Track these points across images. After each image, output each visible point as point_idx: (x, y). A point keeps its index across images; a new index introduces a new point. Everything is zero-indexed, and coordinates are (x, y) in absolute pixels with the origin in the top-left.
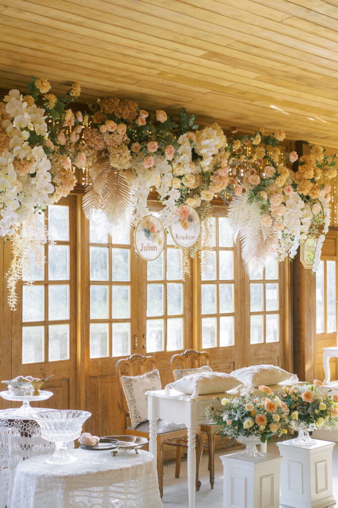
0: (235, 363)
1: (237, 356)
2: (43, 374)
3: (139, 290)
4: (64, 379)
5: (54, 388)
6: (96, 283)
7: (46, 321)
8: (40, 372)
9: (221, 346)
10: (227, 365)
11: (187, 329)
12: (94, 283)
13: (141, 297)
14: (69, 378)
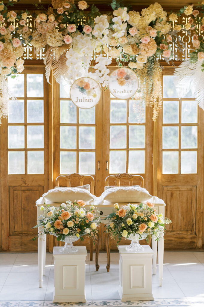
0: (198, 187)
1: (199, 182)
2: (24, 181)
3: (103, 130)
4: (39, 186)
5: (32, 191)
6: (65, 125)
7: (26, 148)
8: (22, 180)
9: (182, 173)
10: (189, 187)
11: (148, 158)
12: (64, 125)
13: (105, 134)
14: (44, 185)
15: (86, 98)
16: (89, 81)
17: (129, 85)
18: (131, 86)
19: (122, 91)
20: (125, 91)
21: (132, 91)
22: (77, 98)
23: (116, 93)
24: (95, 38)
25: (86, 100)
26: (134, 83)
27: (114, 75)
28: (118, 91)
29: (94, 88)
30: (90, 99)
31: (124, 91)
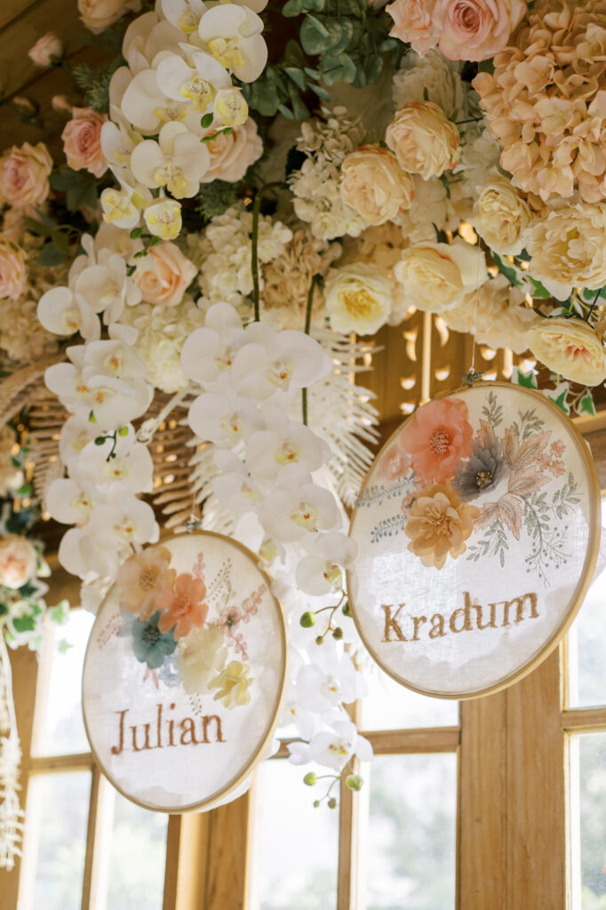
15: (177, 715)
16: (199, 567)
17: (511, 540)
18: (520, 545)
19: (447, 612)
20: (473, 613)
21: (533, 597)
22: (123, 713)
23: (401, 637)
24: (290, 219)
25: (177, 732)
26: (551, 513)
27: (394, 476)
28: (416, 621)
29: (231, 620)
30: (206, 721)
31: (467, 613)
